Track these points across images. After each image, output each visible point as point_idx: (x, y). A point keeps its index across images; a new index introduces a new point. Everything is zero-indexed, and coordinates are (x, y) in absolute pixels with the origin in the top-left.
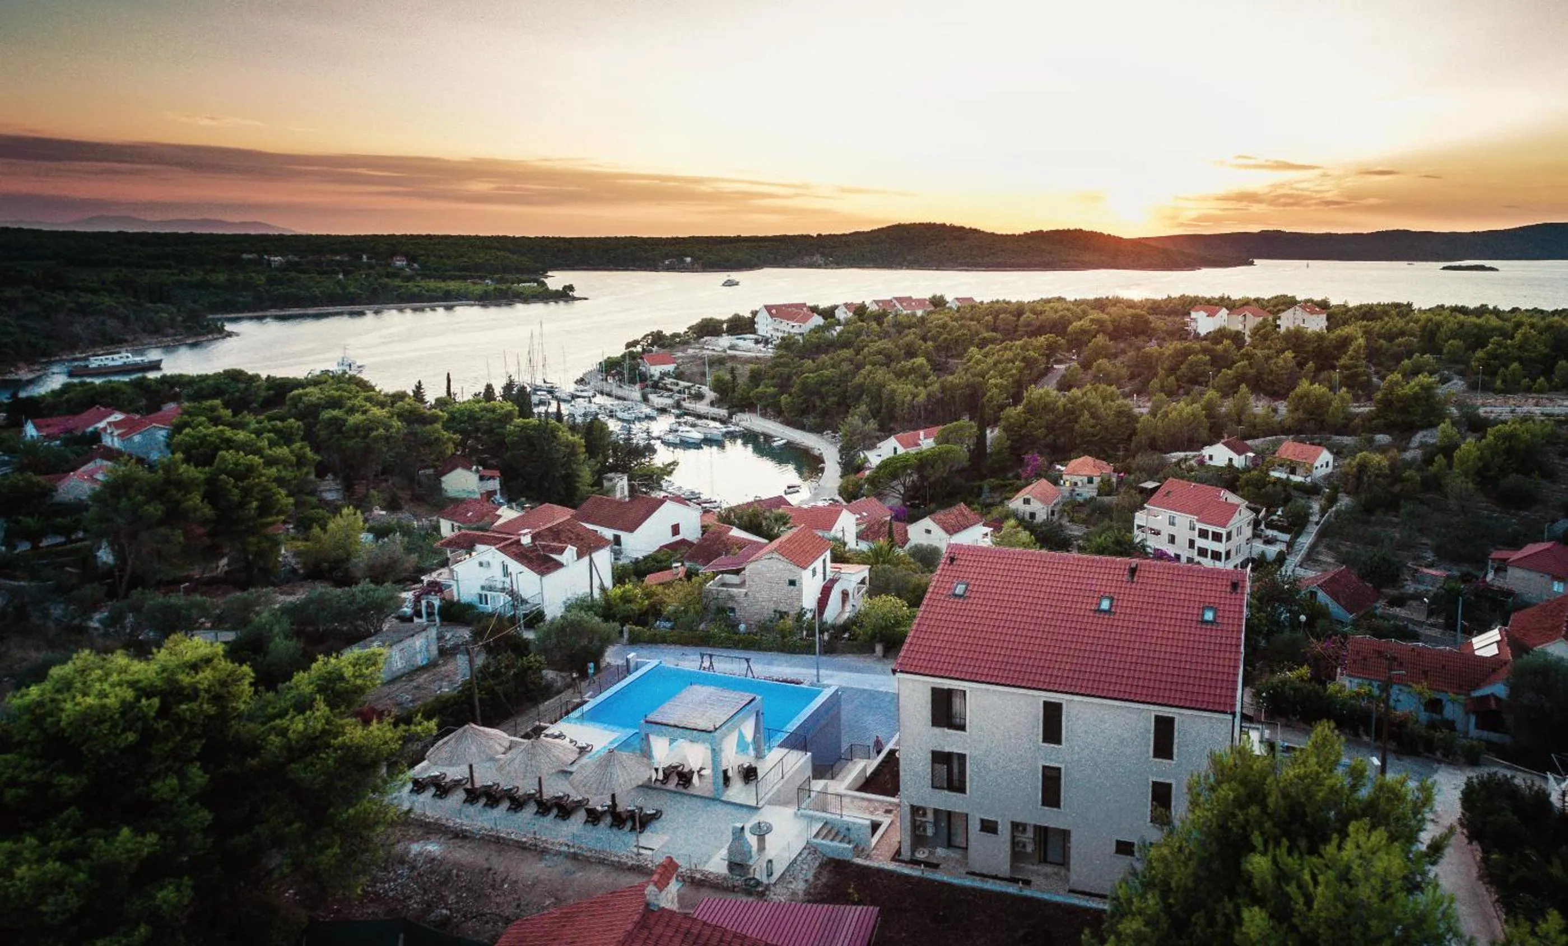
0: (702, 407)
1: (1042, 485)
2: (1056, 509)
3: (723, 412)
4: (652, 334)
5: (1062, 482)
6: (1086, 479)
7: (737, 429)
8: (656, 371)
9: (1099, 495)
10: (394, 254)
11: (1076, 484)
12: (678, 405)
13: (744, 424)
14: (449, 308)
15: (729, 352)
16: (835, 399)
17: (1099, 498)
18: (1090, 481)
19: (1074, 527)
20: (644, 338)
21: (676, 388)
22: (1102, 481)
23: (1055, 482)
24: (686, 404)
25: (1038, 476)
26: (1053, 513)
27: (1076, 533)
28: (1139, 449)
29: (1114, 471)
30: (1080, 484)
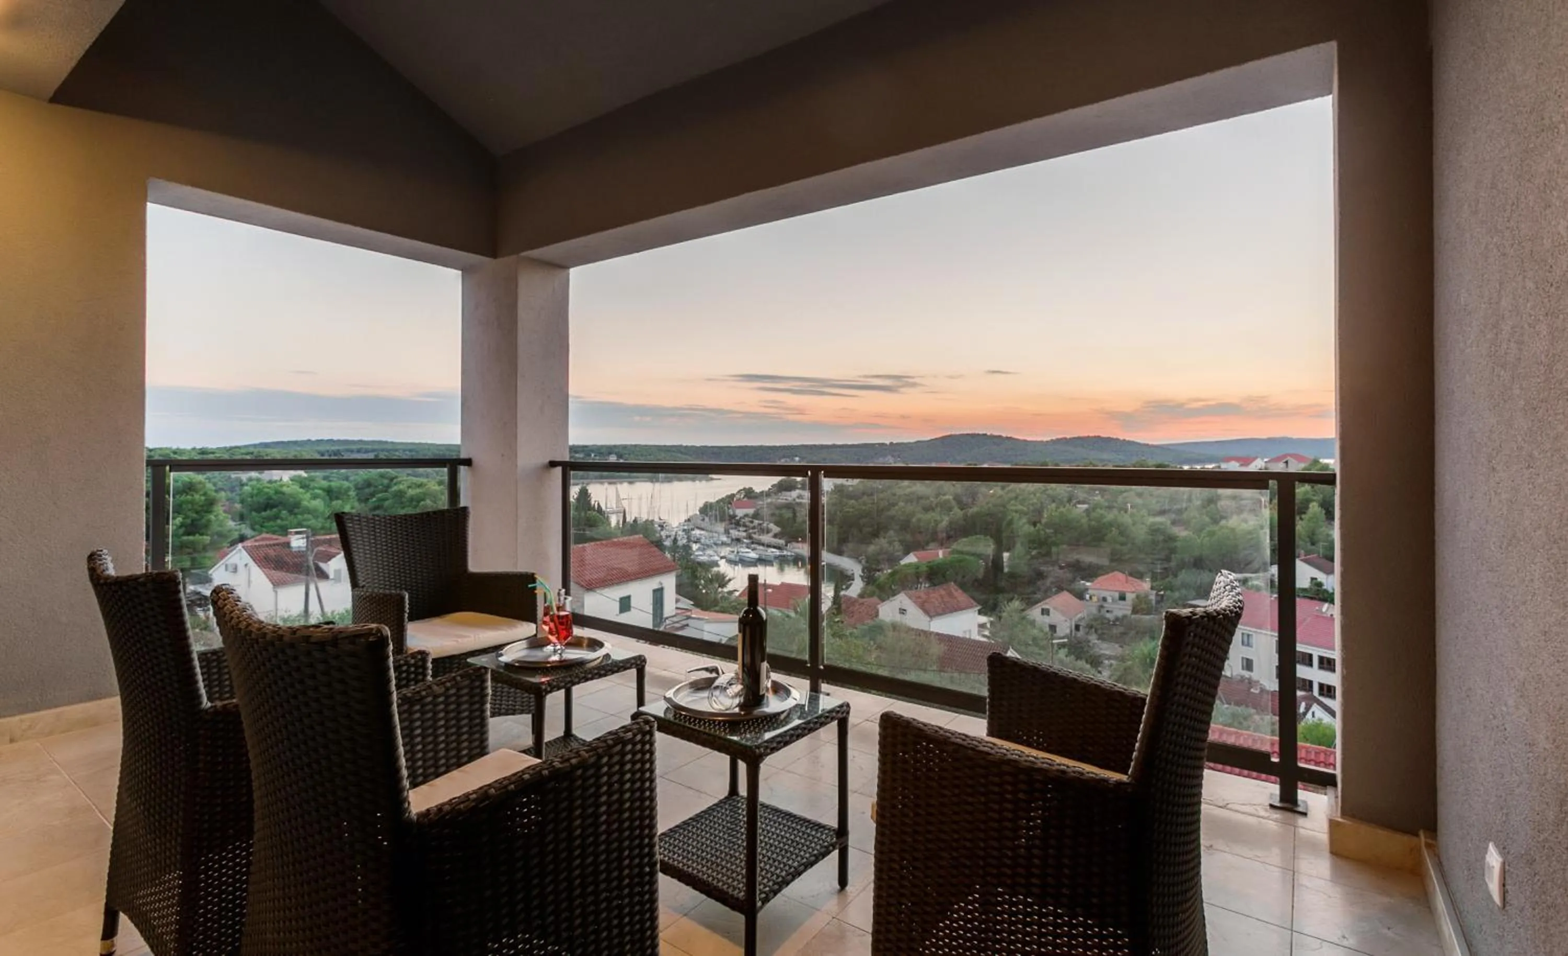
0: (766, 538)
1: (1065, 598)
2: (1082, 624)
3: (782, 542)
4: (744, 489)
5: (1087, 597)
6: (1117, 595)
7: (789, 554)
8: (740, 513)
9: (1135, 611)
10: (610, 453)
11: (1104, 599)
12: (750, 537)
13: (797, 550)
14: (631, 483)
15: (798, 500)
16: (870, 529)
17: (1133, 616)
18: (1122, 598)
19: (1105, 645)
20: (739, 492)
21: (751, 525)
22: (1138, 597)
23: (1080, 595)
24: (755, 536)
25: (1060, 589)
26: (1077, 627)
27: (1107, 652)
28: (1182, 566)
29: (1152, 588)
30: (1109, 600)
